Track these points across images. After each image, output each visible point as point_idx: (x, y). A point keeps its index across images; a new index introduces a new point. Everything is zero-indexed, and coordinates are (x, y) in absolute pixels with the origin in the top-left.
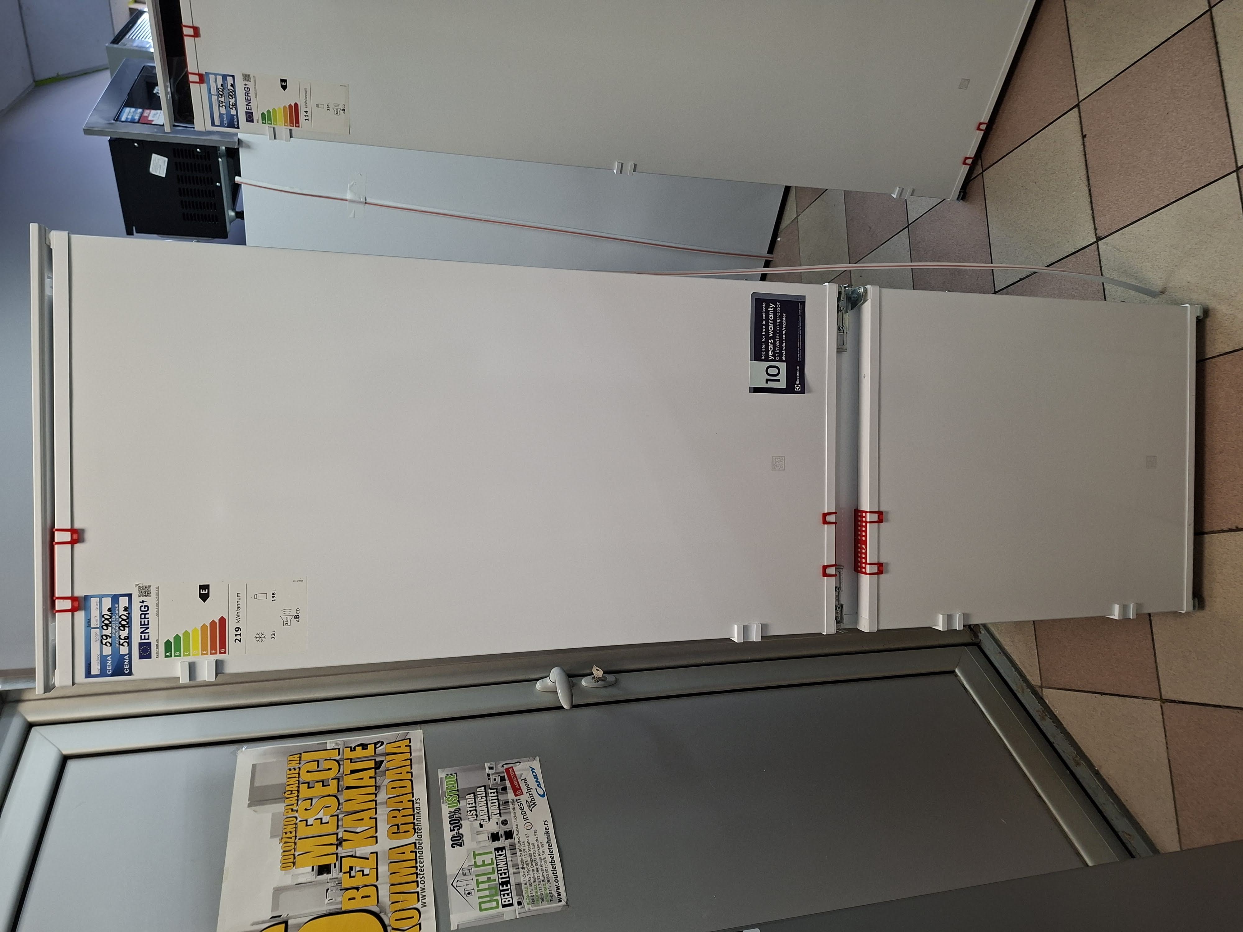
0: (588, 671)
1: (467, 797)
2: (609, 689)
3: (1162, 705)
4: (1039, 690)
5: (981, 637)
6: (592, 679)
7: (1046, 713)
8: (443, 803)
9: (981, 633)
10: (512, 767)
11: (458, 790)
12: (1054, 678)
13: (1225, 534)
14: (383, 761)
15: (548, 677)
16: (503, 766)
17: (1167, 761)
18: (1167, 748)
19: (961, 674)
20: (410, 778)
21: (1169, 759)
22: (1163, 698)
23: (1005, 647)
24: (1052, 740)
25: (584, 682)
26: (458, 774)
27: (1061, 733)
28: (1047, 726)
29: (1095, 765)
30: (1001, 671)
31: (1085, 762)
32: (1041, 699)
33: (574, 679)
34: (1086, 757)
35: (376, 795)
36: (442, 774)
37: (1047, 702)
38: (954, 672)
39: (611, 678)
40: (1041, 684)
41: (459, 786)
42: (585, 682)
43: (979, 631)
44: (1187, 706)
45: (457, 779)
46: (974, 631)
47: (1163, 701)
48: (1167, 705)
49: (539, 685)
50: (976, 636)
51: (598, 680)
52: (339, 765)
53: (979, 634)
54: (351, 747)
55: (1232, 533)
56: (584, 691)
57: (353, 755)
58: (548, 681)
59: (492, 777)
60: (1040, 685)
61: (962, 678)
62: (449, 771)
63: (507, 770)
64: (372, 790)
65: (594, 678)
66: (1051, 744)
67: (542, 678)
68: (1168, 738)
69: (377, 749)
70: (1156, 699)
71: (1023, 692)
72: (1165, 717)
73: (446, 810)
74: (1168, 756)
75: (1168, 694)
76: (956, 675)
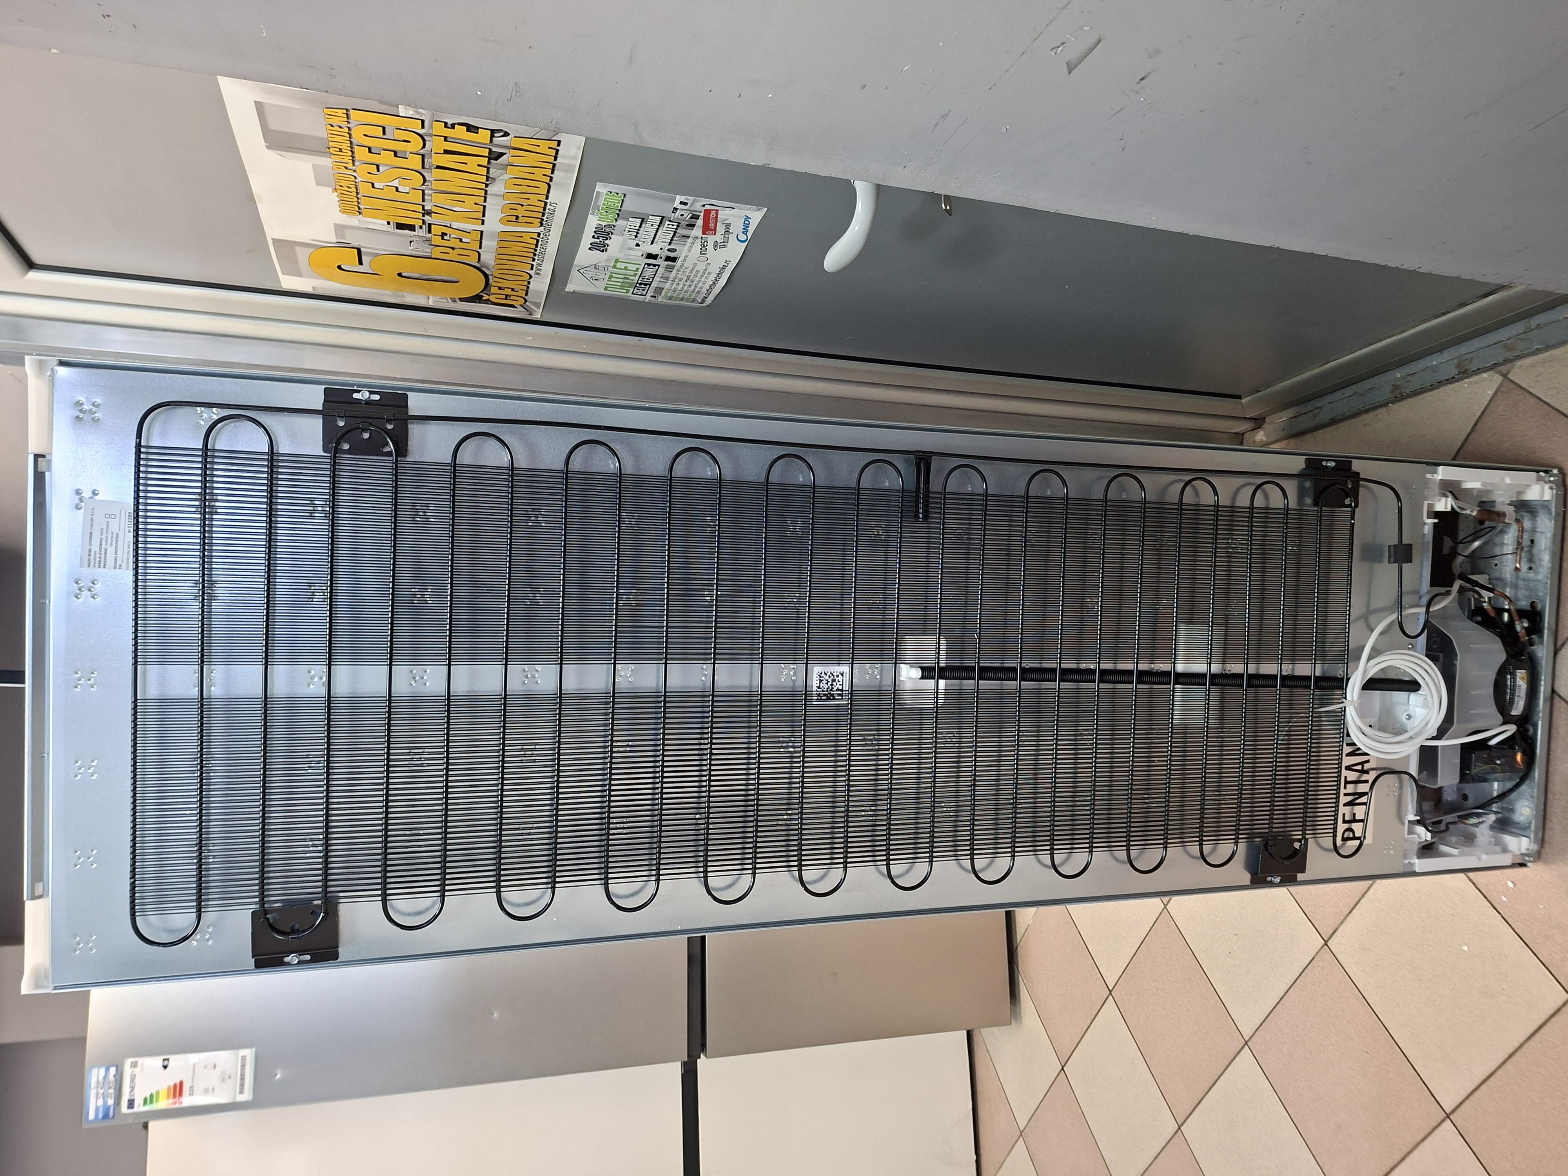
1: (630, 219)
8: (593, 214)
10: (717, 211)
11: (620, 210)
14: (505, 154)
16: (704, 206)
20: (548, 182)
26: (627, 196)
35: (487, 186)
36: (601, 188)
41: (623, 206)
45: (623, 200)
52: (424, 140)
54: (446, 123)
57: (448, 132)
59: (678, 213)
62: (614, 188)
63: (708, 213)
64: (484, 179)
69: (494, 139)
73: (592, 222)
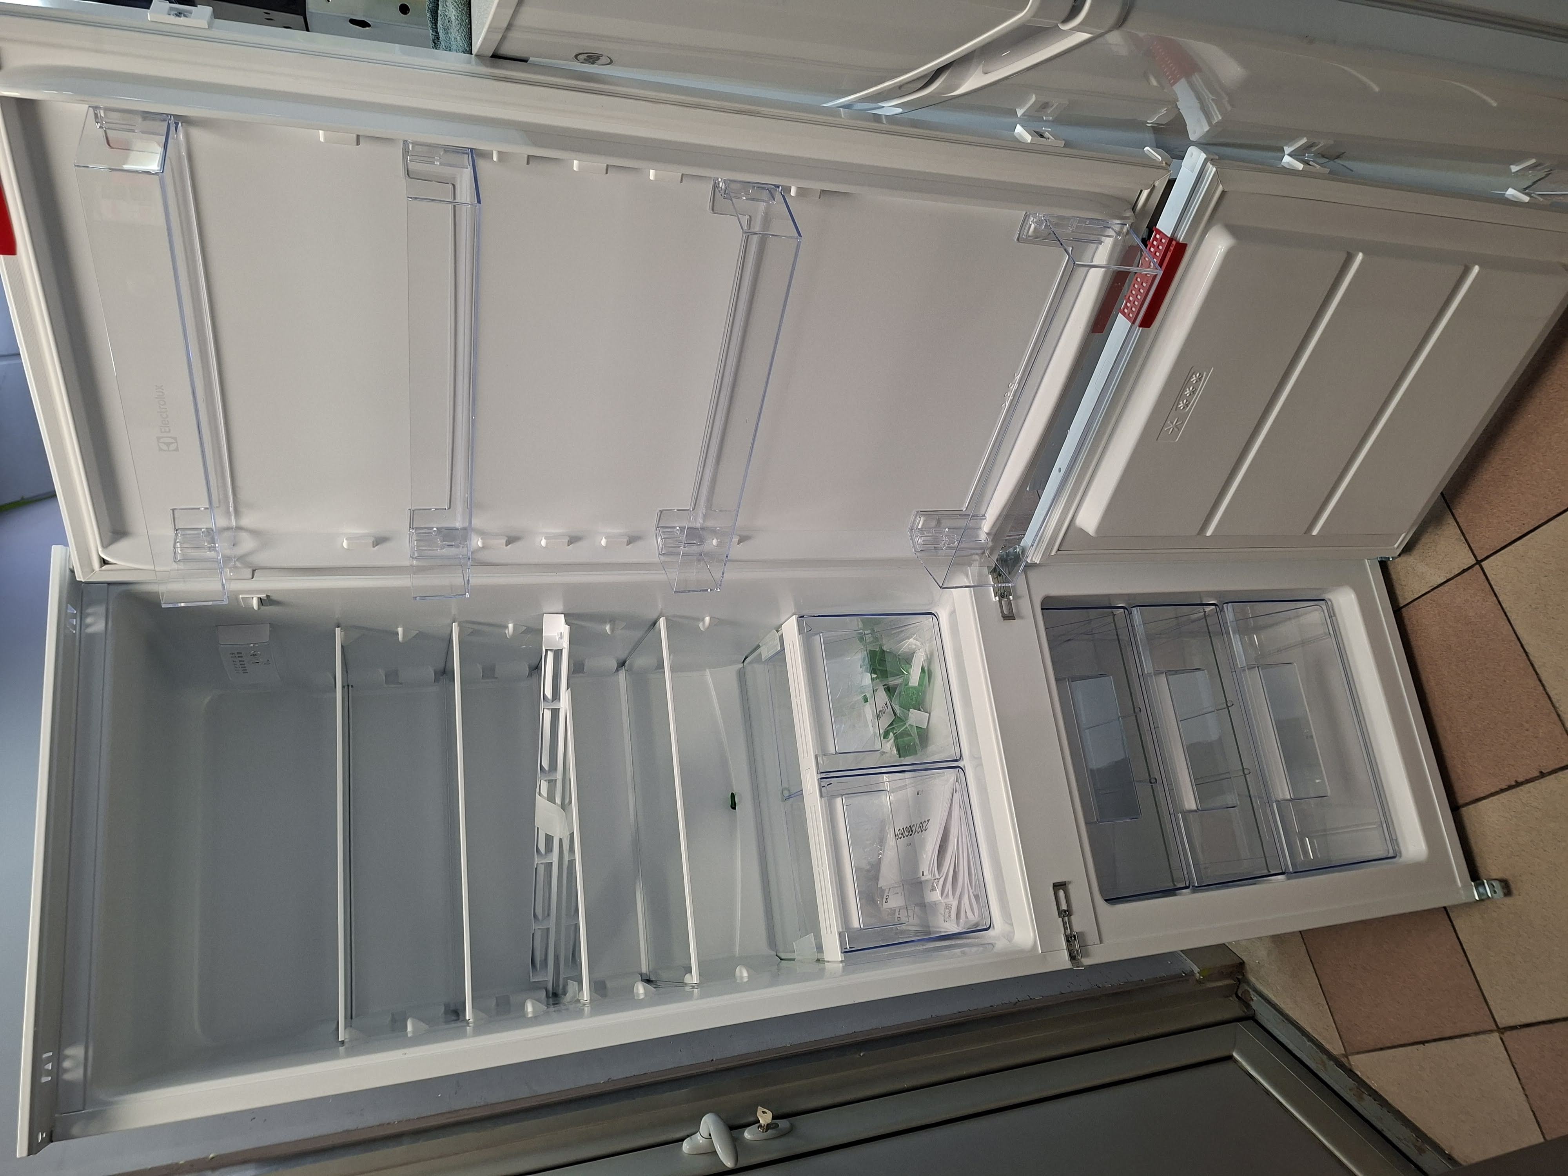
0: (752, 1119)
2: (783, 1140)
3: (1502, 1036)
4: (1344, 1060)
5: (1254, 1005)
6: (758, 1129)
7: (1363, 1090)
9: (1253, 1000)
12: (1359, 1038)
13: (1506, 793)
15: (697, 1132)
17: (1531, 1113)
18: (1526, 1095)
19: (1241, 1057)
21: (1533, 1111)
22: (1500, 1026)
23: (1287, 1012)
24: (1379, 1126)
25: (747, 1135)
27: (1388, 1112)
28: (1367, 1108)
29: (1444, 1147)
30: (1291, 1046)
31: (1430, 1146)
32: (1350, 1073)
33: (735, 1132)
34: (1430, 1139)
37: (1359, 1074)
38: (1231, 1057)
39: (783, 1124)
40: (1345, 1050)
42: (749, 1134)
43: (1249, 999)
44: (1533, 1029)
46: (1244, 1001)
47: (1502, 1030)
48: (1507, 1035)
49: (686, 1146)
50: (1248, 1006)
51: (769, 1127)
53: (1251, 1003)
55: (1514, 790)
56: (749, 1147)
58: (699, 1138)
60: (1344, 1053)
61: (1244, 1064)
65: (760, 1126)
66: (1380, 1133)
67: (688, 1136)
68: (1523, 1081)
70: (1491, 1031)
71: (1325, 1068)
72: (1510, 1053)
74: (1531, 1108)
75: (1504, 1020)
76: (1236, 1061)
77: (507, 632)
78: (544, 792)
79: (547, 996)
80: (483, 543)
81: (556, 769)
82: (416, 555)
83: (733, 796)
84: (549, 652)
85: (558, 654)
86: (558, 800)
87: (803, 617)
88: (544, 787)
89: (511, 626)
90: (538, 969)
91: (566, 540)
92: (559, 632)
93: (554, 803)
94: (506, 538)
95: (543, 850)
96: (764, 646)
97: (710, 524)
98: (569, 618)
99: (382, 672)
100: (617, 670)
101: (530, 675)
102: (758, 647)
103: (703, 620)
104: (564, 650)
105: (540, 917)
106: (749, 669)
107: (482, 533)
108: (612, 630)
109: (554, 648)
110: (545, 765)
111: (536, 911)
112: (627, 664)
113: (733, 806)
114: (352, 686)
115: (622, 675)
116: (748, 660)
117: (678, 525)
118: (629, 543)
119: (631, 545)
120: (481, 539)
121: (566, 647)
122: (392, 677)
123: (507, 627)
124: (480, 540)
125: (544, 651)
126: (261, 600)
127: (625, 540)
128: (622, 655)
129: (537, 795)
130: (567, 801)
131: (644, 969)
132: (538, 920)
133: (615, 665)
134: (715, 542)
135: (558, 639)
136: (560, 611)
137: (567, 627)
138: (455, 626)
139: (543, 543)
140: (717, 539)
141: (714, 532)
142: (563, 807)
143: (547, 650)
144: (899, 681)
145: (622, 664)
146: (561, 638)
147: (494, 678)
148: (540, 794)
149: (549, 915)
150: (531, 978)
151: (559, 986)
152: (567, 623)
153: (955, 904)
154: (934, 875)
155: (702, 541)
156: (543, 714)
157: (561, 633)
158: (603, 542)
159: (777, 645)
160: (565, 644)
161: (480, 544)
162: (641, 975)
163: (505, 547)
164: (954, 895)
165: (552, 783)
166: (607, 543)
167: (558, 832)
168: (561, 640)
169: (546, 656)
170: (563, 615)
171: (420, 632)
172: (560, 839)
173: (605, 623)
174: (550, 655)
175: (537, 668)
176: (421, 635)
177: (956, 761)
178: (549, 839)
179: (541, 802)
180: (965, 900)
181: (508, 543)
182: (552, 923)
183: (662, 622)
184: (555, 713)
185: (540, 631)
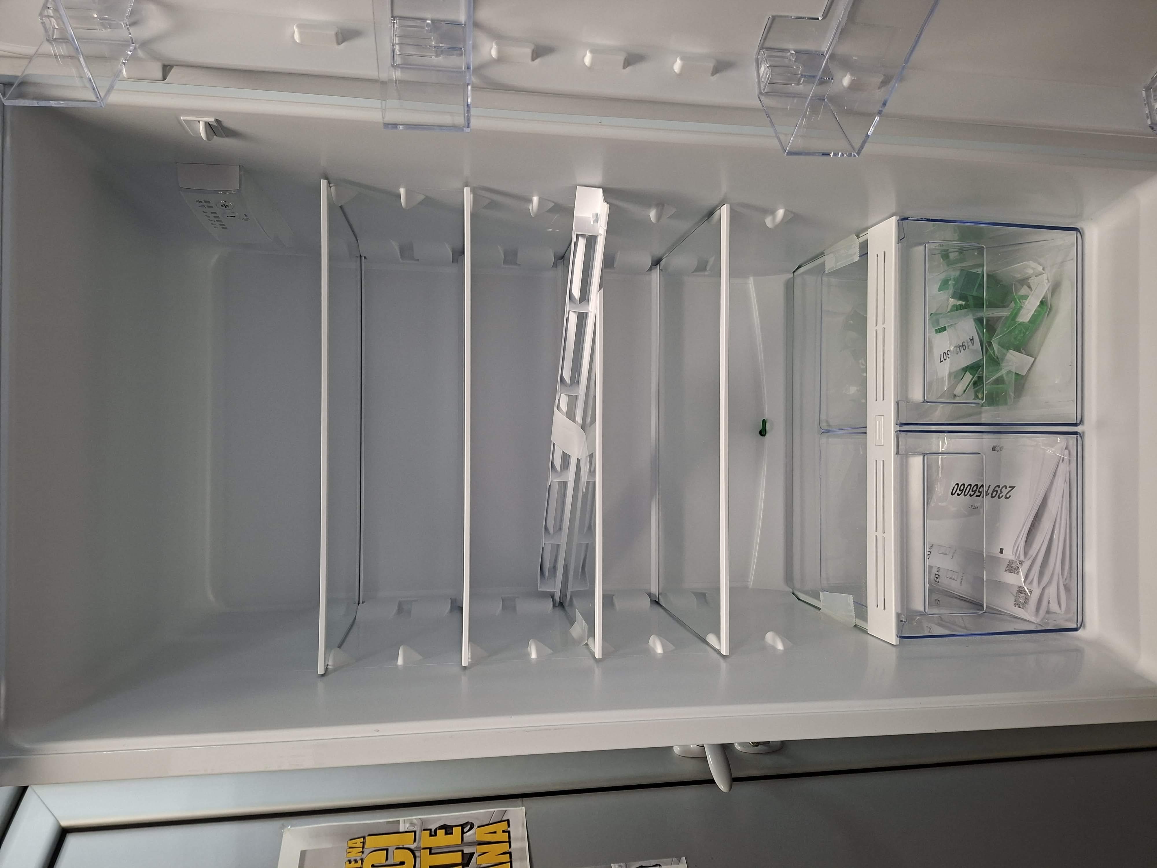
2: (774, 757)
14: (473, 854)
52: (415, 857)
54: (430, 830)
56: (739, 759)
57: (433, 842)
69: (465, 835)
77: (530, 208)
78: (564, 406)
79: (554, 606)
80: (499, 52)
81: (578, 382)
82: (398, 60)
83: (764, 422)
84: (580, 239)
85: (591, 241)
86: (579, 418)
87: (907, 219)
88: (563, 402)
89: (535, 199)
90: (546, 578)
91: (621, 58)
92: (595, 212)
93: (574, 420)
94: (533, 47)
95: (558, 467)
96: (832, 255)
97: (845, 49)
98: (609, 194)
99: (395, 246)
100: (650, 269)
101: (555, 265)
102: (822, 254)
103: (773, 212)
104: (599, 237)
105: (551, 530)
106: (798, 281)
107: (498, 36)
108: (659, 217)
109: (587, 234)
110: (567, 377)
111: (547, 524)
112: (663, 263)
113: (763, 433)
114: (365, 258)
115: (655, 275)
116: (801, 270)
117: (792, 47)
118: (716, 70)
119: (717, 75)
120: (497, 44)
121: (603, 233)
122: (406, 251)
123: (530, 201)
124: (494, 46)
125: (574, 236)
126: (208, 126)
127: (711, 65)
128: (658, 252)
129: (555, 408)
130: (589, 420)
131: (654, 589)
132: (549, 534)
133: (650, 263)
134: (846, 81)
135: (592, 223)
136: (597, 184)
137: (606, 206)
138: (467, 190)
139: (588, 59)
140: (851, 75)
141: (846, 64)
142: (583, 427)
143: (578, 236)
144: (1003, 313)
145: (657, 262)
146: (597, 220)
147: (516, 264)
148: (558, 408)
149: (560, 529)
150: (539, 588)
151: (566, 596)
152: (606, 200)
153: (1037, 592)
154: (1019, 557)
155: (827, 78)
156: (568, 318)
157: (597, 215)
158: (677, 66)
159: (855, 254)
160: (601, 230)
161: (494, 53)
162: (650, 595)
163: (530, 62)
164: (1039, 582)
165: (573, 401)
166: (683, 67)
167: (576, 452)
168: (596, 224)
169: (576, 243)
170: (601, 190)
171: (427, 198)
172: (578, 459)
173: (649, 206)
174: (582, 243)
175: (563, 257)
176: (428, 201)
177: (1075, 425)
178: (566, 458)
179: (559, 418)
180: (1051, 591)
181: (535, 56)
182: (563, 539)
183: (724, 212)
184: (582, 318)
185: (570, 211)
